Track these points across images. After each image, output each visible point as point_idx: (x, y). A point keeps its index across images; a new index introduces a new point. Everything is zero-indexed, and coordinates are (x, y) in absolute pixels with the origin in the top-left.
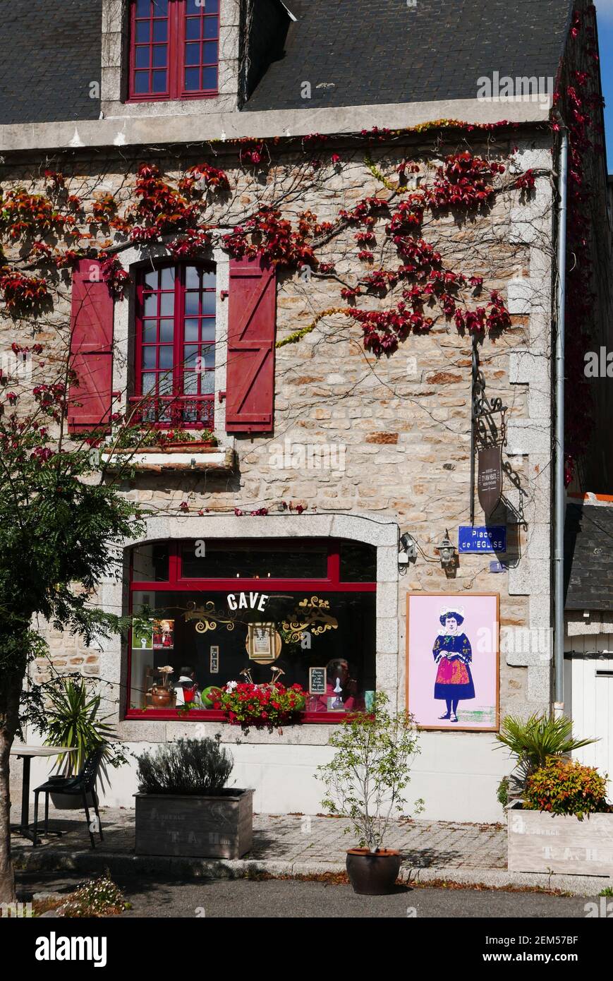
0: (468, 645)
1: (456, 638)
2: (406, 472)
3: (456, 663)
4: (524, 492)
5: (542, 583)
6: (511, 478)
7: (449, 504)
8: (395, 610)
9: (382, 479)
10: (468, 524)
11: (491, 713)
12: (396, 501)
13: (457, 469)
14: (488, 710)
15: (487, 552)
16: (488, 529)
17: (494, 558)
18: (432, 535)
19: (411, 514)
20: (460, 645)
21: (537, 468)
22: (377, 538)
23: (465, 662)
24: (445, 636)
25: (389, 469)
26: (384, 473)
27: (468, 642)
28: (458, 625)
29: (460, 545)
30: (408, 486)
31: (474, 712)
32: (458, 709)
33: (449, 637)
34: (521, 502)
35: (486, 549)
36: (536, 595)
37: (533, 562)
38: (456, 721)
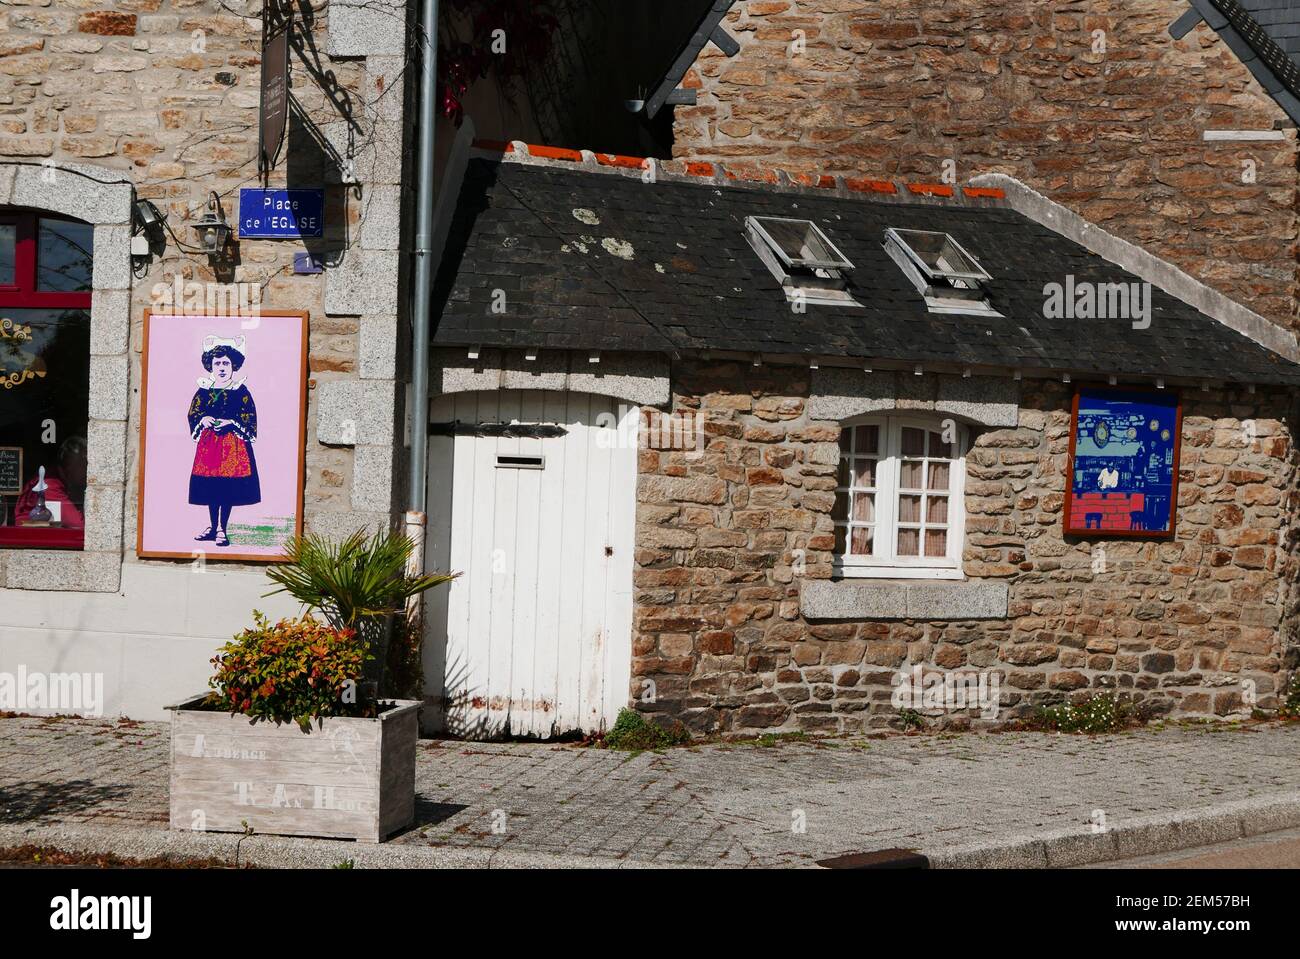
0: (250, 407)
1: (230, 392)
2: (149, 88)
3: (229, 440)
4: (356, 126)
5: (384, 294)
6: (335, 101)
7: (225, 147)
8: (123, 341)
9: (107, 99)
10: (256, 185)
11: (287, 530)
12: (130, 140)
13: (241, 83)
14: (283, 524)
15: (290, 236)
16: (291, 194)
17: (300, 248)
18: (193, 205)
19: (157, 165)
20: (236, 406)
21: (380, 83)
22: (94, 209)
23: (246, 437)
24: (211, 390)
25: (120, 81)
26: (110, 88)
27: (251, 401)
28: (235, 369)
29: (242, 223)
30: (153, 114)
31: (258, 528)
32: (229, 521)
33: (218, 391)
34: (351, 144)
35: (288, 230)
36: (373, 316)
37: (370, 256)
38: (226, 543)
